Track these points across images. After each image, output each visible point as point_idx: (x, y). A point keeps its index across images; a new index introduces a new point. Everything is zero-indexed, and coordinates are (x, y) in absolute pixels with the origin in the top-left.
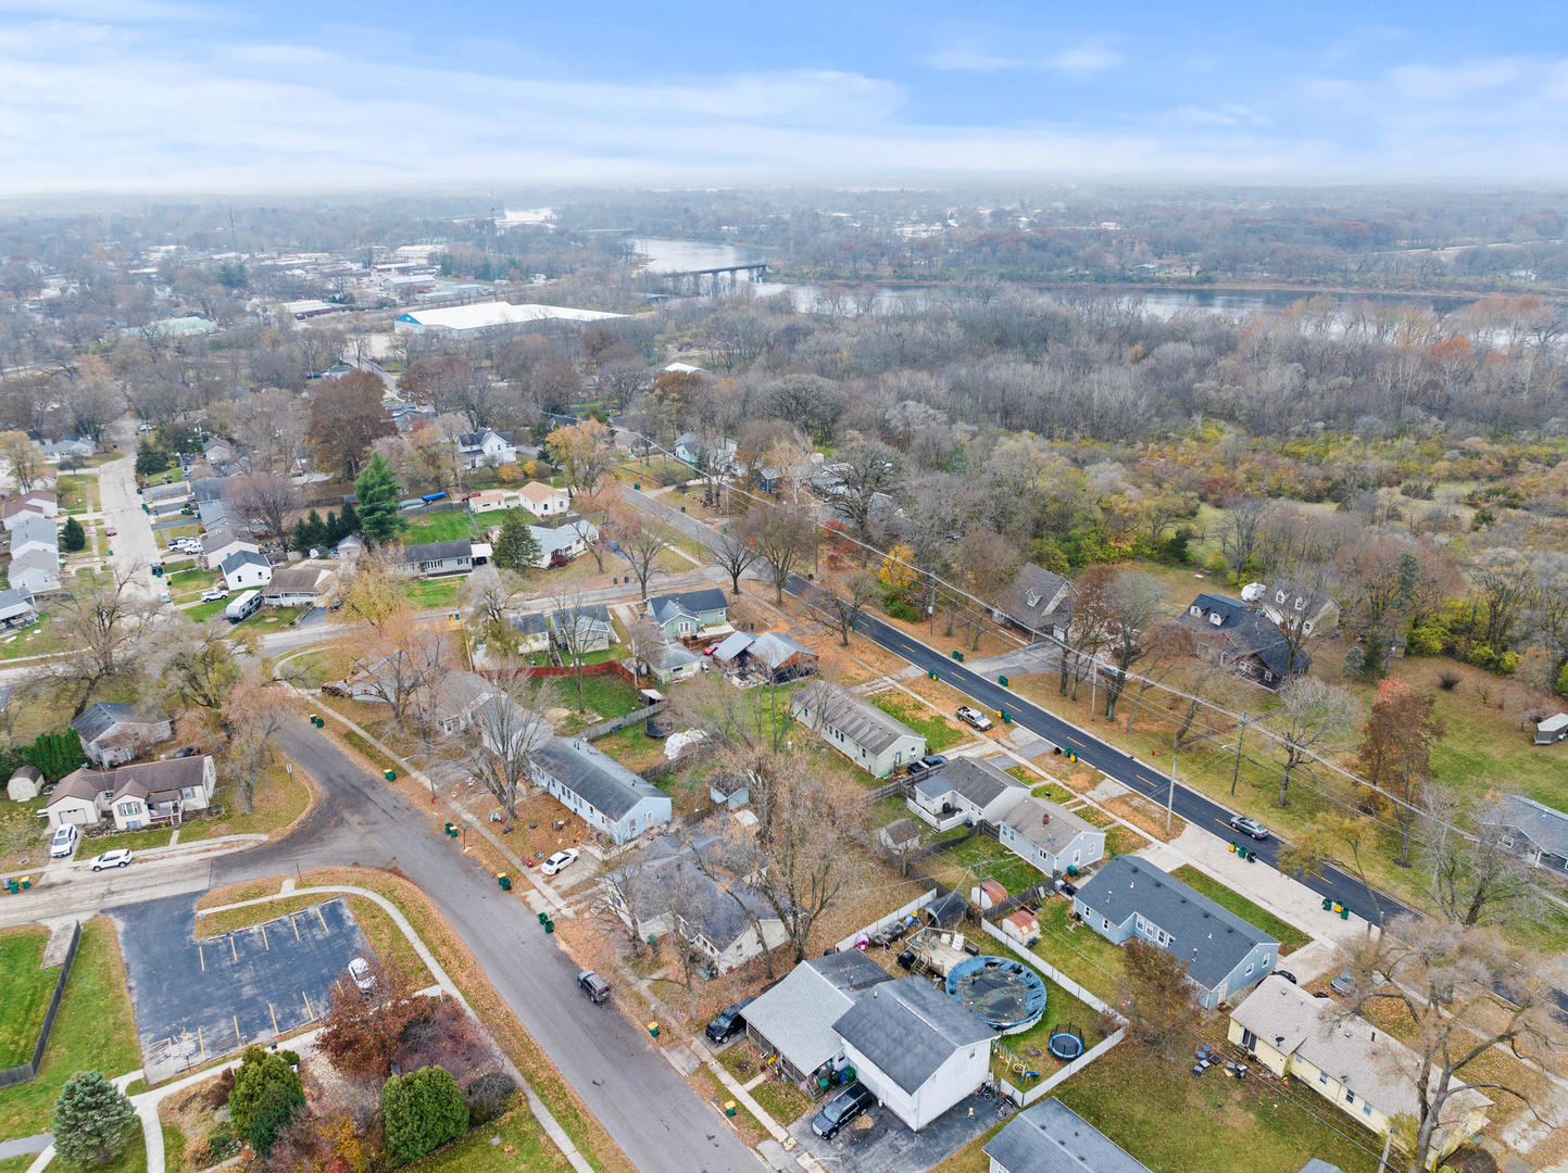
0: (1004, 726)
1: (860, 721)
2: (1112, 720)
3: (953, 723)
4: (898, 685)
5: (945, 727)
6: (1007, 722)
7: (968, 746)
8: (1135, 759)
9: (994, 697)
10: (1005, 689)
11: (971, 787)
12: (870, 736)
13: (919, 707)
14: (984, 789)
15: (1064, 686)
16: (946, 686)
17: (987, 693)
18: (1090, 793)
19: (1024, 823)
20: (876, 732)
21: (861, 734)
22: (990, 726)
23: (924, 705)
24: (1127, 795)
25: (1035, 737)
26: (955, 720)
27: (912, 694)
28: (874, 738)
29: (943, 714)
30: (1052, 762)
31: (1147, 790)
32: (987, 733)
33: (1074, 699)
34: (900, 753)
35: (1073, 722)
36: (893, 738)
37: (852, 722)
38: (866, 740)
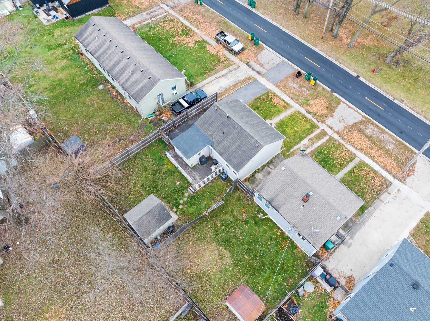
0: (254, 48)
1: (125, 61)
2: (336, 37)
3: (214, 48)
4: (171, 12)
5: (206, 51)
6: (256, 44)
7: (224, 72)
8: (361, 79)
9: (245, 19)
10: (253, 10)
11: (226, 143)
12: (133, 79)
13: (186, 32)
14: (238, 148)
15: (298, 6)
16: (208, 11)
17: (239, 15)
18: (329, 121)
19: (280, 198)
20: (138, 74)
21: (125, 76)
22: (243, 49)
23: (190, 30)
24: (361, 122)
25: (278, 58)
26: (214, 43)
27: (182, 20)
28: (136, 82)
29: (205, 38)
30: (294, 85)
31: (378, 116)
32: (240, 56)
33: (305, 17)
34: (161, 95)
35: (308, 41)
36: (153, 82)
37: (117, 63)
38: (129, 83)
